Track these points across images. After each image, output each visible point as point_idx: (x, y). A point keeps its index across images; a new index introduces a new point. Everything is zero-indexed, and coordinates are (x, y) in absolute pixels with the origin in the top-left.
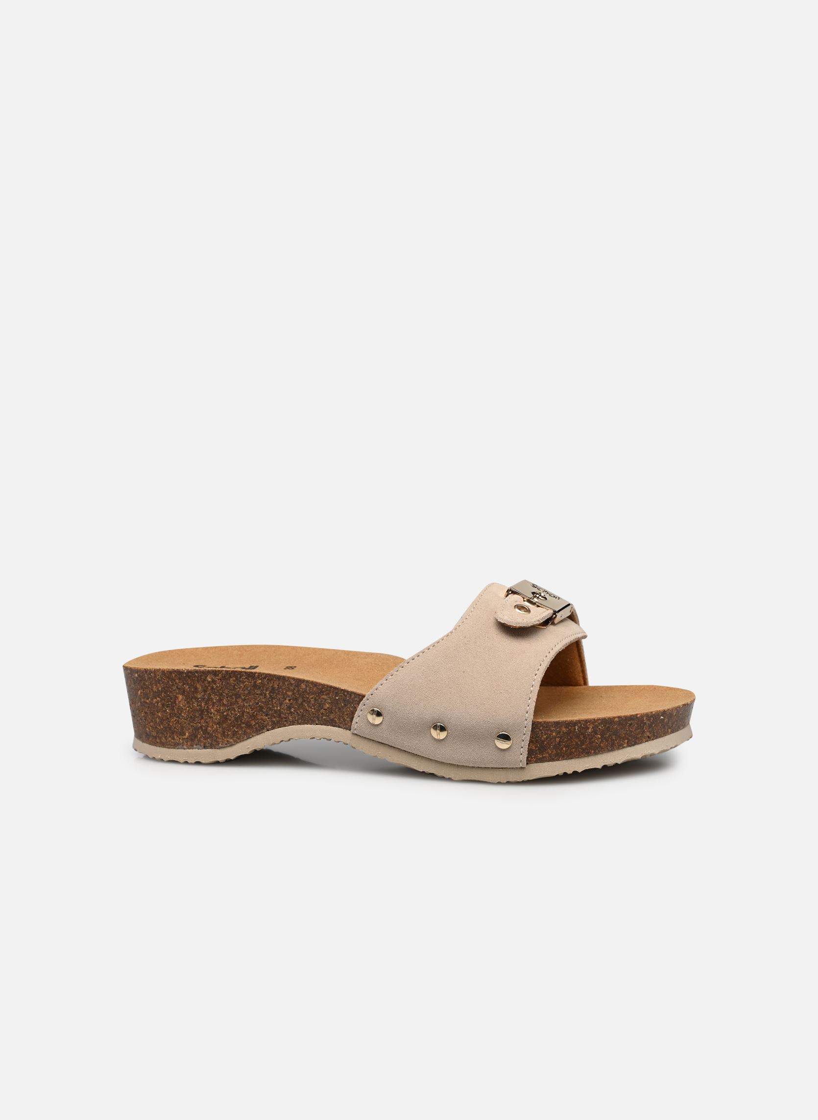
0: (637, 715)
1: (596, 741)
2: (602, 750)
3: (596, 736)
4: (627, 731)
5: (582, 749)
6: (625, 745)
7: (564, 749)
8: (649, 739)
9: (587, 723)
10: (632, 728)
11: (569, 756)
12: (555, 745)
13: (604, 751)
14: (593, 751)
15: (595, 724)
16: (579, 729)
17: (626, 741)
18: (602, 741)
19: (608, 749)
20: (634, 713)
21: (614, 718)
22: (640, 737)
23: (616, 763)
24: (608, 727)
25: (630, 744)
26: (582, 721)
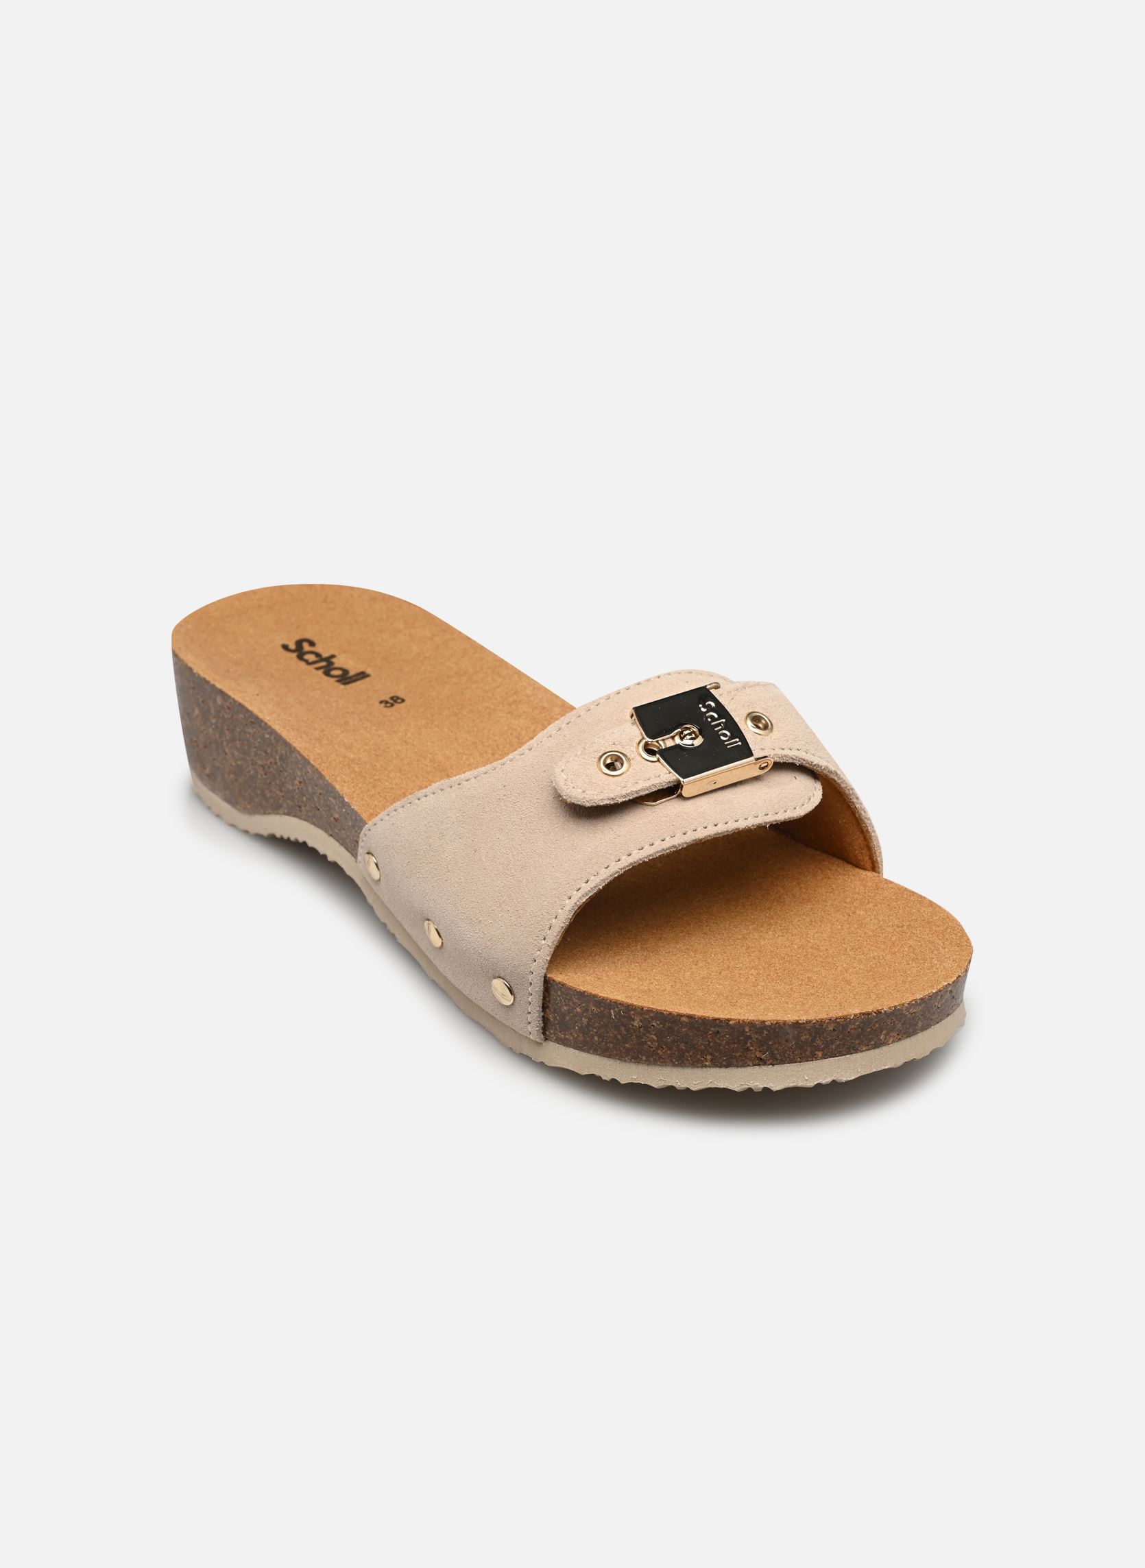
0: (729, 1020)
1: (649, 1043)
2: (661, 1060)
3: (647, 1035)
4: (710, 1042)
5: (625, 1048)
6: (707, 1064)
7: (596, 1038)
8: (761, 1062)
9: (630, 1011)
10: (719, 1039)
11: (606, 1052)
12: (582, 1027)
13: (665, 1062)
14: (644, 1058)
15: (644, 1016)
16: (618, 1016)
17: (709, 1057)
18: (660, 1047)
19: (672, 1061)
20: (722, 1016)
21: (681, 1015)
22: (740, 1056)
23: (688, 1088)
24: (670, 1028)
25: (716, 1063)
26: (620, 1004)
